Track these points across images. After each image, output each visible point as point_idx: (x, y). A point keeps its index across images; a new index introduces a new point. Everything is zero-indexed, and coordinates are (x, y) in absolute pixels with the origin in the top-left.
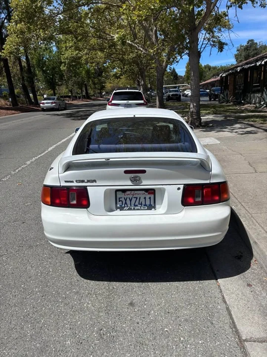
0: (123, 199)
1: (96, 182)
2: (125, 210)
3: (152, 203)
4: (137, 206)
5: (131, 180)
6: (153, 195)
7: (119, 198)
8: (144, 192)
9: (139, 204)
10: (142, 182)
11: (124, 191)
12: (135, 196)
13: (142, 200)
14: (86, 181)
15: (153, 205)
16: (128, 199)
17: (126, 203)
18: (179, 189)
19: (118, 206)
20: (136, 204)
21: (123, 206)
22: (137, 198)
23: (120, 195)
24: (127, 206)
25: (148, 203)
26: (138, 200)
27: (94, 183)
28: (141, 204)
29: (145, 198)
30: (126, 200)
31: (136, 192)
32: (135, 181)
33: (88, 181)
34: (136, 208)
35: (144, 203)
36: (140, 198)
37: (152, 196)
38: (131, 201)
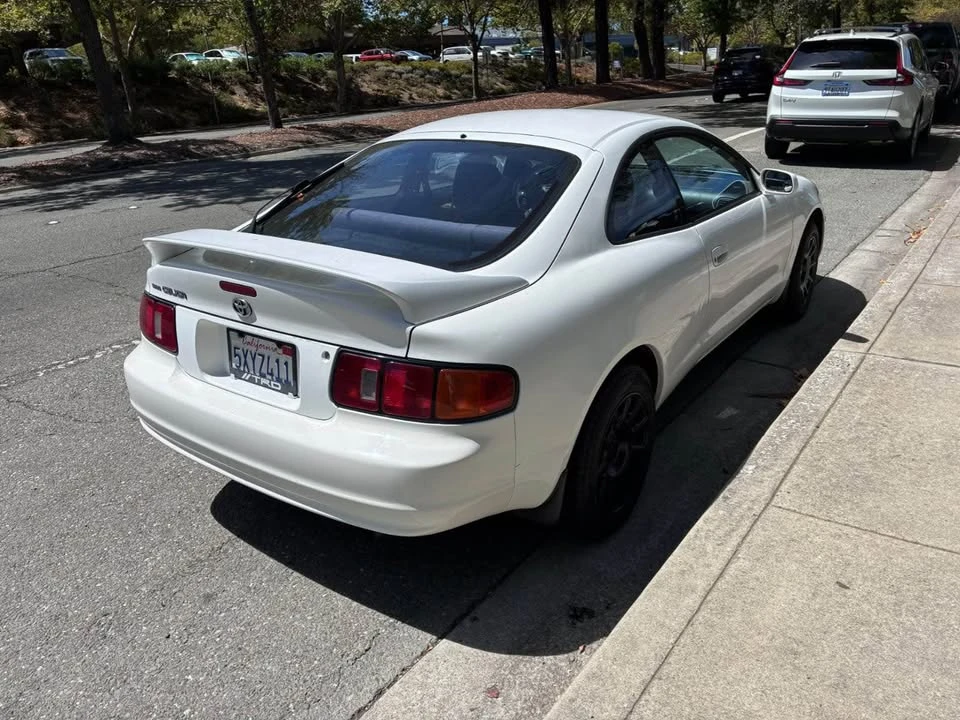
0: (240, 353)
2: (245, 380)
3: (291, 379)
4: (264, 376)
5: (235, 307)
7: (235, 349)
8: (275, 346)
9: (268, 373)
11: (241, 333)
12: (261, 351)
13: (273, 365)
15: (292, 384)
16: (249, 355)
17: (246, 363)
18: (327, 355)
19: (233, 366)
20: (262, 371)
21: (242, 368)
22: (264, 357)
23: (236, 341)
24: (248, 372)
25: (283, 375)
26: (266, 360)
28: (272, 374)
29: (277, 361)
30: (245, 356)
31: (262, 342)
34: (263, 381)
35: (275, 373)
36: (269, 358)
37: (290, 360)
38: (254, 359)
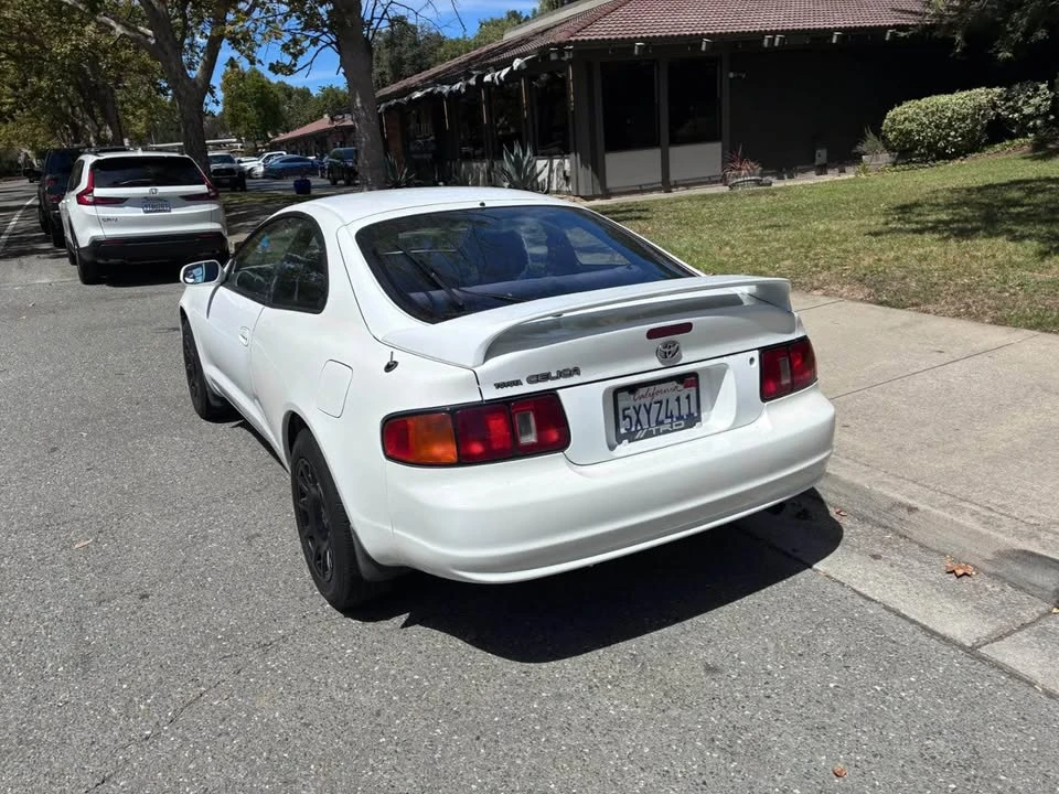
0: (631, 412)
1: (579, 374)
2: (639, 439)
3: (694, 410)
4: (662, 423)
5: (658, 354)
6: (694, 389)
7: (624, 411)
8: (675, 383)
9: (667, 417)
10: (680, 357)
11: (632, 389)
12: (657, 398)
13: (673, 405)
14: (554, 374)
15: (696, 415)
16: (643, 408)
17: (638, 421)
18: (752, 360)
19: (623, 431)
20: (660, 419)
21: (633, 429)
22: (661, 402)
23: (625, 401)
24: (642, 429)
25: (684, 412)
26: (664, 406)
27: (576, 376)
28: (672, 417)
29: (678, 399)
30: (638, 413)
31: (658, 387)
32: (669, 355)
33: (561, 374)
34: (662, 428)
35: (676, 413)
36: (668, 401)
37: (692, 391)
38: (648, 412)
